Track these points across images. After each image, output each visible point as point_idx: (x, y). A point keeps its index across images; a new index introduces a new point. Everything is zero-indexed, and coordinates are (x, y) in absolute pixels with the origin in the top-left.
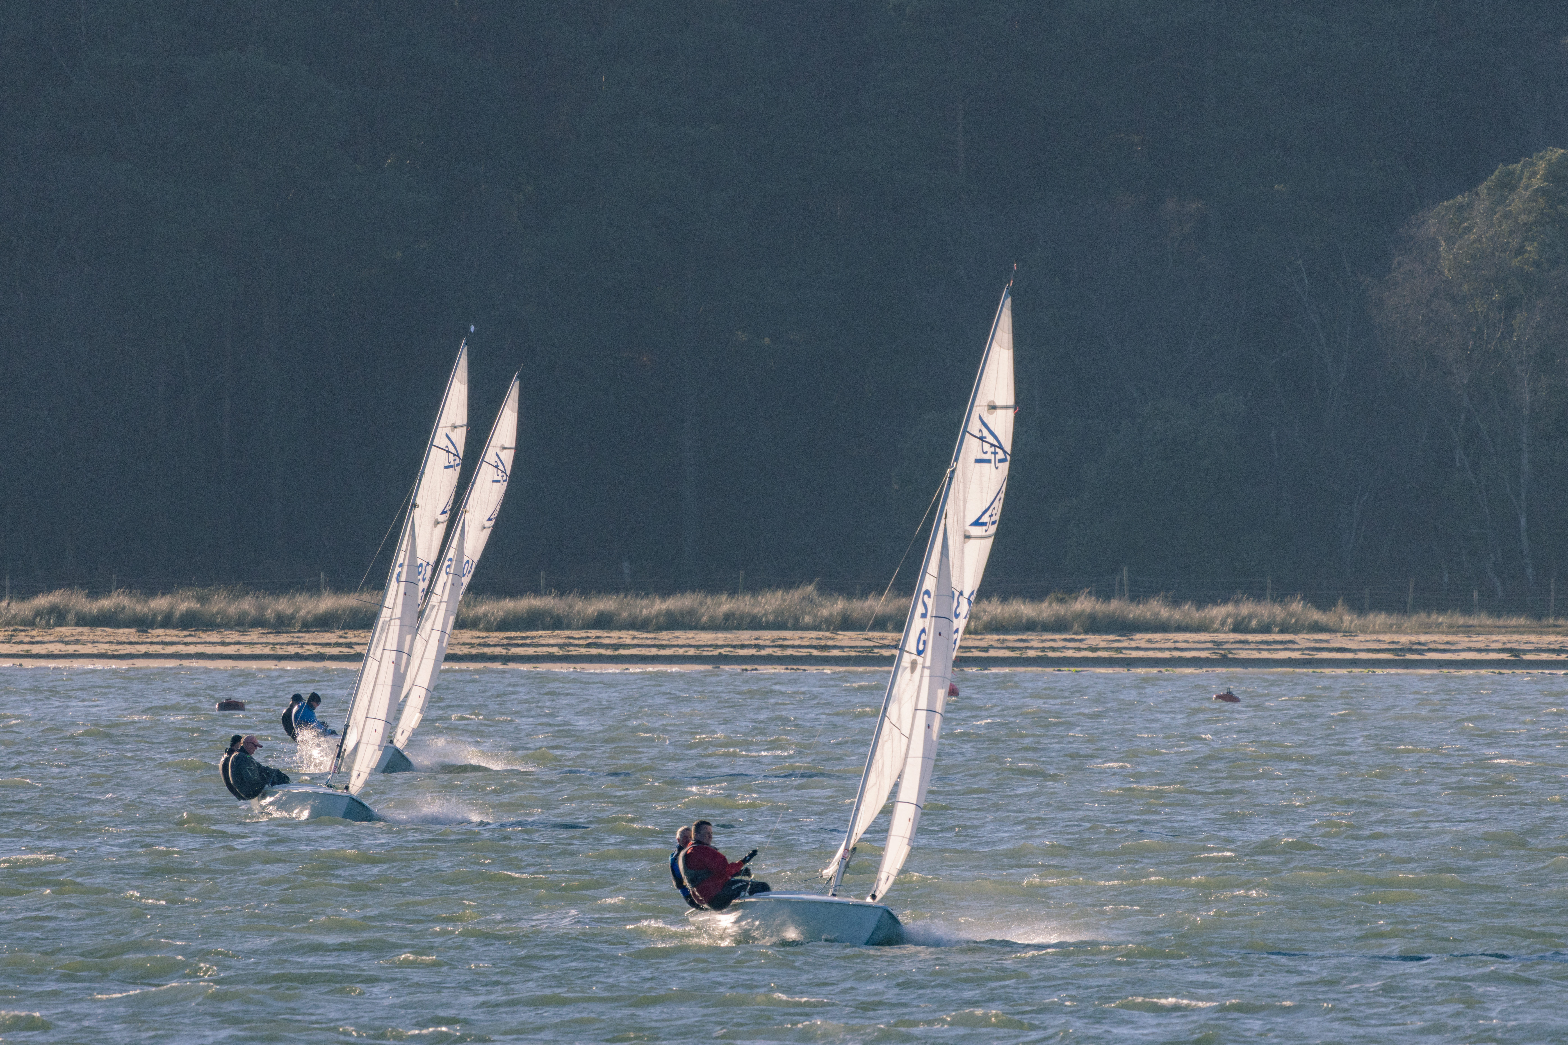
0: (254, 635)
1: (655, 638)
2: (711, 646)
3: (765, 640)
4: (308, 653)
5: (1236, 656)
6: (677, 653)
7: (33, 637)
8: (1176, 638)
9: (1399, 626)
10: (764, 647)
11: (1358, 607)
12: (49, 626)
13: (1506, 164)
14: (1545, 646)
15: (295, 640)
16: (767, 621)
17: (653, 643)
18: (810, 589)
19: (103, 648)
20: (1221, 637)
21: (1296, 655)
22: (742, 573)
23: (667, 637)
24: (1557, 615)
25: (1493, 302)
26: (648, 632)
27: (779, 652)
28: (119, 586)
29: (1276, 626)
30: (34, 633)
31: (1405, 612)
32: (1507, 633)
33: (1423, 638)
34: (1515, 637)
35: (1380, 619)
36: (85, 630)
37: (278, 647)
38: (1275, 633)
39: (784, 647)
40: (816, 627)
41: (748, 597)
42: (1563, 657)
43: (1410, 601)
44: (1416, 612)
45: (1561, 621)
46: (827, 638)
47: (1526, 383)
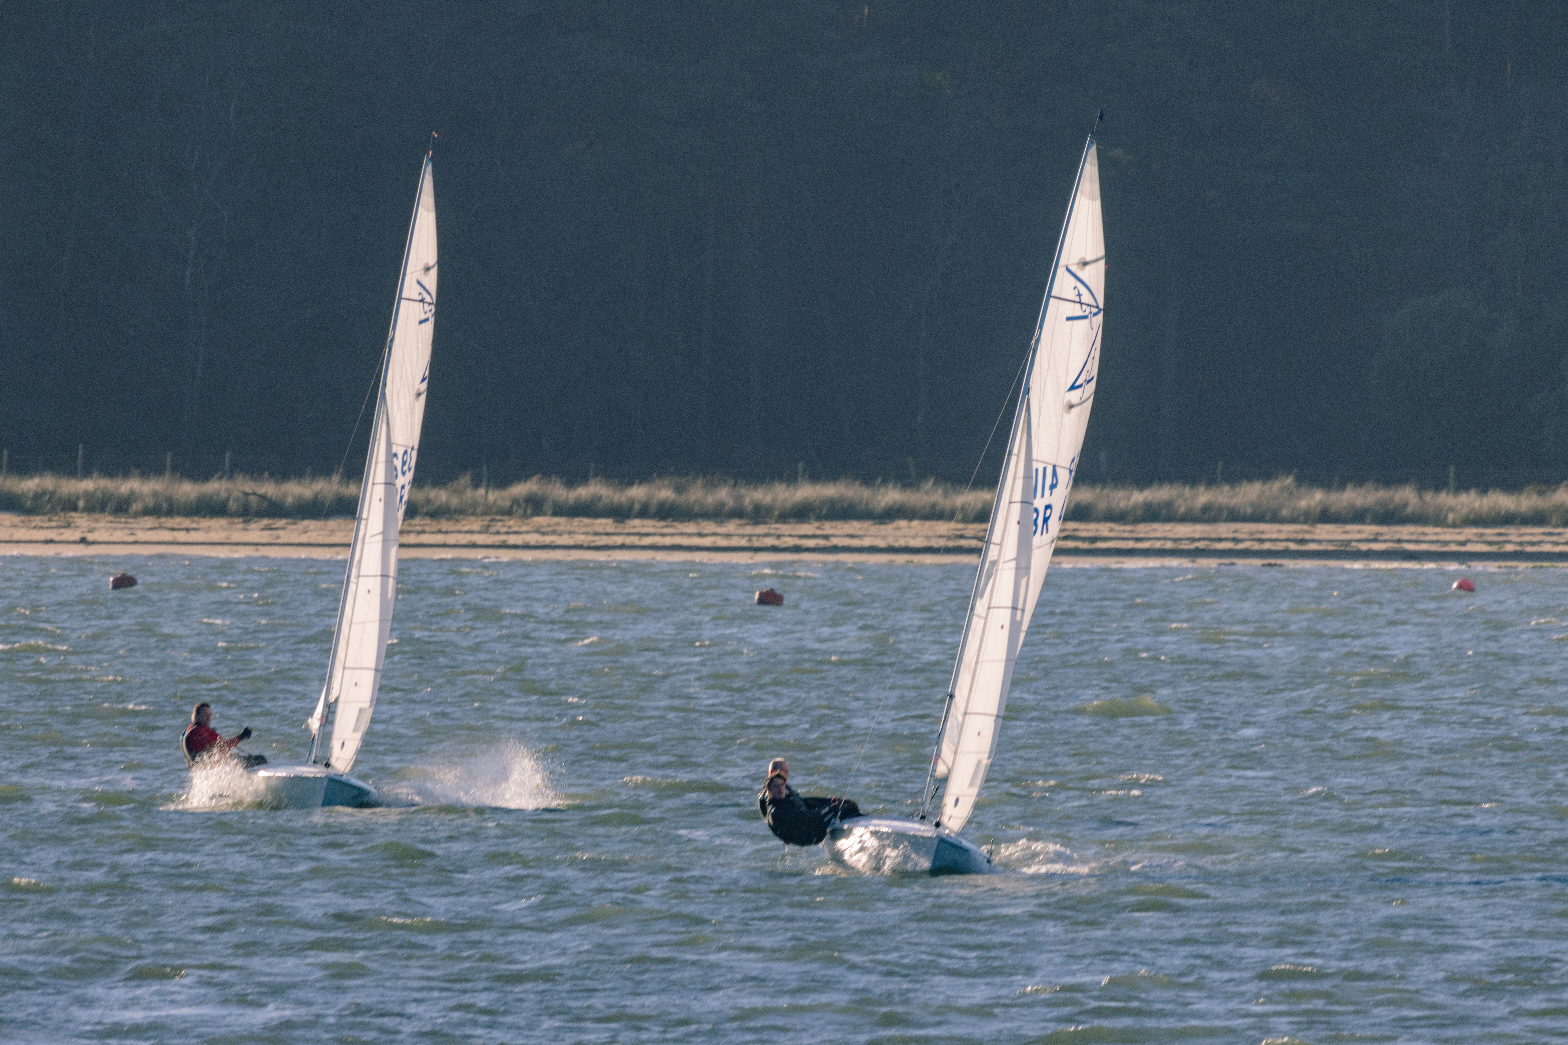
0: (731, 527)
1: (1132, 531)
3: (1243, 533)
4: (785, 545)
7: (510, 527)
10: (1241, 540)
12: (525, 516)
15: (772, 532)
16: (1245, 513)
17: (1130, 536)
18: (1289, 481)
19: (580, 539)
22: (1220, 464)
27: (1256, 546)
28: (596, 476)
30: (511, 523)
36: (562, 520)
37: (754, 539)
39: (1261, 541)
40: (1293, 520)
41: (1226, 488)
46: (1305, 532)
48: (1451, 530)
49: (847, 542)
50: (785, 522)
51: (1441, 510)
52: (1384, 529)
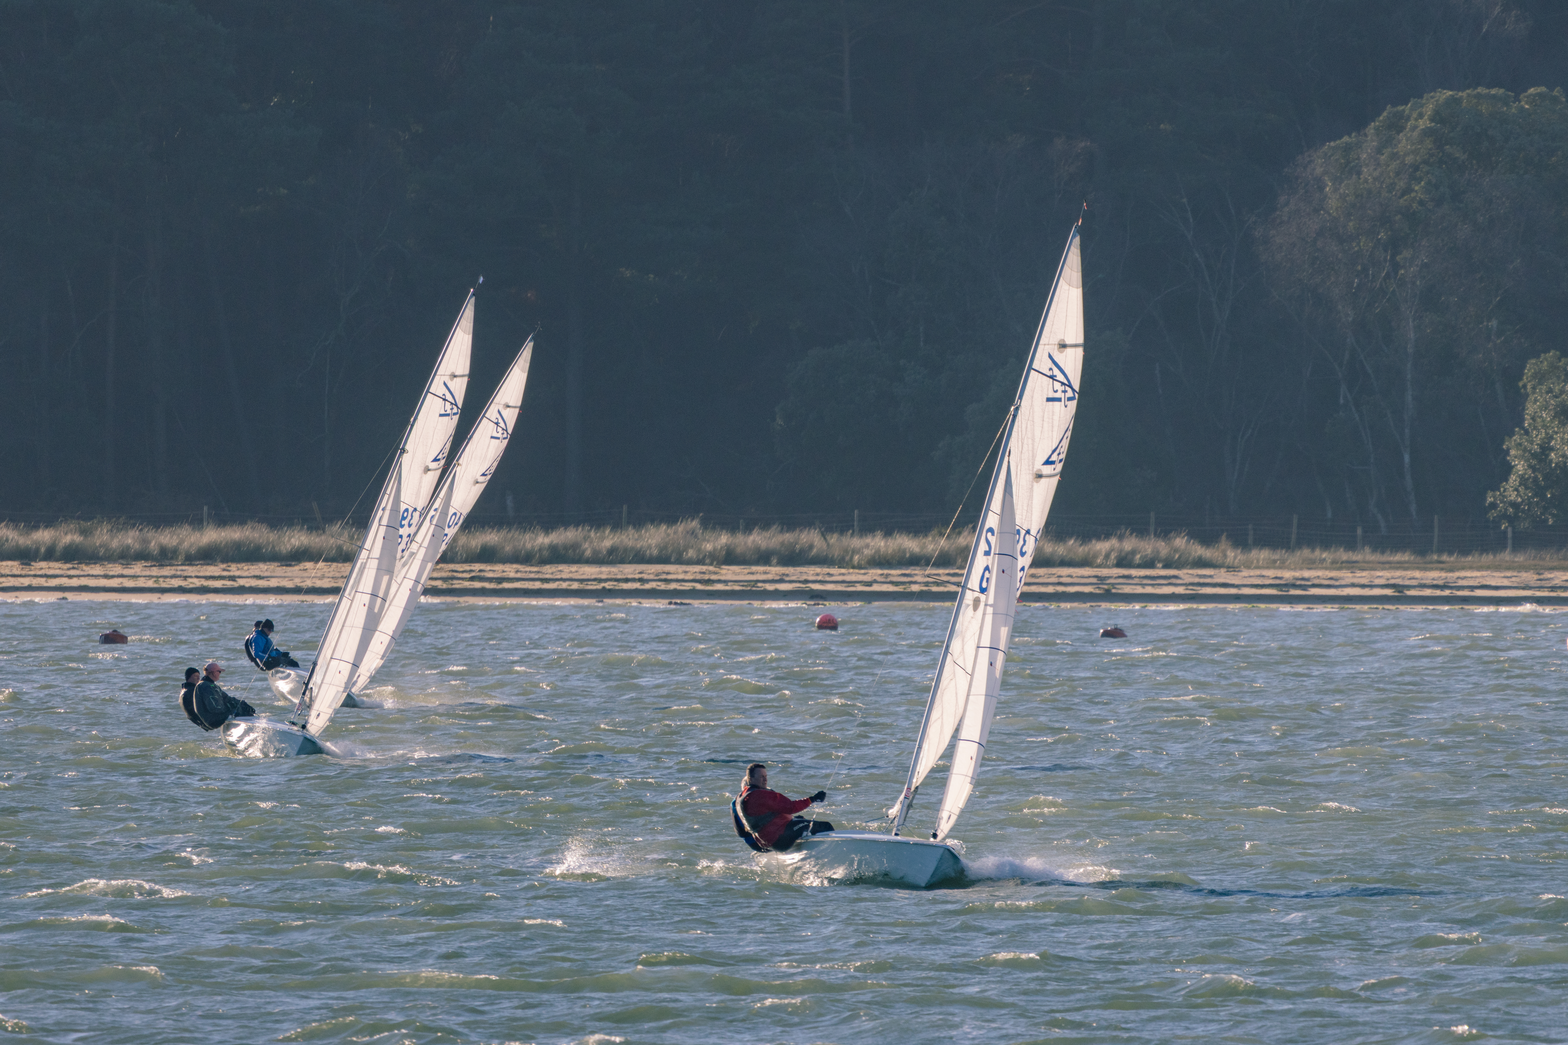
0: (137, 568)
1: (538, 572)
2: (595, 580)
3: (649, 574)
4: (191, 586)
5: (1120, 591)
6: (560, 587)
8: (1059, 573)
9: (1283, 562)
10: (647, 581)
11: (1241, 542)
13: (1394, 105)
14: (1428, 582)
15: (179, 573)
16: (651, 555)
17: (537, 576)
18: (695, 524)
20: (1104, 572)
21: (1180, 590)
22: (625, 507)
23: (550, 571)
24: (1440, 551)
25: (1379, 240)
26: (532, 565)
27: (663, 586)
28: (3, 519)
29: (1159, 562)
31: (1289, 548)
32: (1391, 568)
33: (1307, 574)
34: (1398, 573)
35: (1264, 554)
37: (161, 580)
38: (1158, 568)
39: (667, 581)
40: (700, 562)
41: (631, 531)
42: (1447, 593)
43: (1294, 537)
44: (1300, 548)
45: (1445, 557)
46: (711, 573)
47: (1411, 320)
48: (857, 571)
49: (254, 583)
50: (190, 565)
51: (846, 551)
52: (790, 570)
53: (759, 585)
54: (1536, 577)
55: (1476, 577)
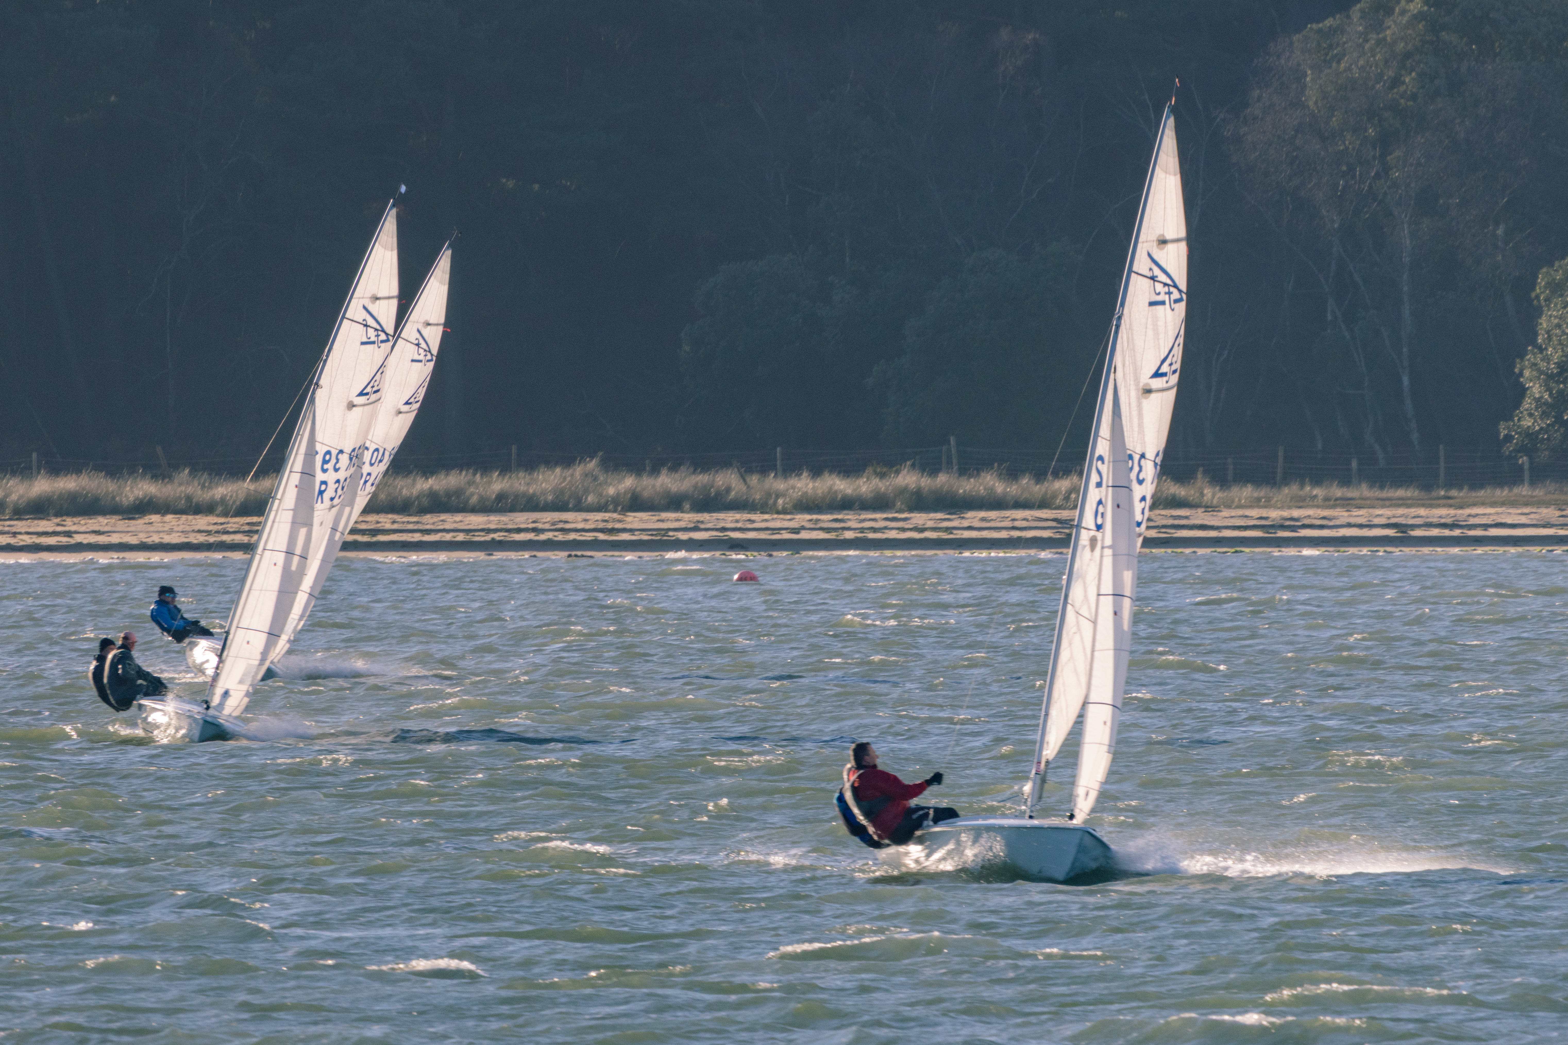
2: (482, 530)
3: (544, 523)
4: (22, 543)
6: (443, 539)
8: (1014, 516)
9: (1269, 500)
10: (543, 531)
11: (1221, 480)
14: (1435, 520)
15: (7, 529)
16: (546, 501)
18: (592, 465)
22: (514, 448)
23: (432, 521)
24: (1449, 485)
25: (1367, 137)
27: (560, 537)
31: (1275, 484)
32: (1392, 505)
33: (1296, 513)
34: (1401, 511)
35: (1247, 492)
39: (564, 531)
40: (601, 508)
41: (522, 474)
42: (1457, 532)
43: (1279, 471)
44: (1286, 484)
45: (1454, 493)
46: (614, 520)
47: (1406, 226)
48: (781, 516)
49: (93, 539)
50: (19, 519)
51: (769, 495)
52: (705, 516)
53: (671, 533)
54: (1558, 513)
55: (1490, 514)
